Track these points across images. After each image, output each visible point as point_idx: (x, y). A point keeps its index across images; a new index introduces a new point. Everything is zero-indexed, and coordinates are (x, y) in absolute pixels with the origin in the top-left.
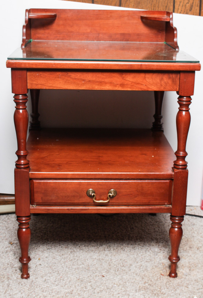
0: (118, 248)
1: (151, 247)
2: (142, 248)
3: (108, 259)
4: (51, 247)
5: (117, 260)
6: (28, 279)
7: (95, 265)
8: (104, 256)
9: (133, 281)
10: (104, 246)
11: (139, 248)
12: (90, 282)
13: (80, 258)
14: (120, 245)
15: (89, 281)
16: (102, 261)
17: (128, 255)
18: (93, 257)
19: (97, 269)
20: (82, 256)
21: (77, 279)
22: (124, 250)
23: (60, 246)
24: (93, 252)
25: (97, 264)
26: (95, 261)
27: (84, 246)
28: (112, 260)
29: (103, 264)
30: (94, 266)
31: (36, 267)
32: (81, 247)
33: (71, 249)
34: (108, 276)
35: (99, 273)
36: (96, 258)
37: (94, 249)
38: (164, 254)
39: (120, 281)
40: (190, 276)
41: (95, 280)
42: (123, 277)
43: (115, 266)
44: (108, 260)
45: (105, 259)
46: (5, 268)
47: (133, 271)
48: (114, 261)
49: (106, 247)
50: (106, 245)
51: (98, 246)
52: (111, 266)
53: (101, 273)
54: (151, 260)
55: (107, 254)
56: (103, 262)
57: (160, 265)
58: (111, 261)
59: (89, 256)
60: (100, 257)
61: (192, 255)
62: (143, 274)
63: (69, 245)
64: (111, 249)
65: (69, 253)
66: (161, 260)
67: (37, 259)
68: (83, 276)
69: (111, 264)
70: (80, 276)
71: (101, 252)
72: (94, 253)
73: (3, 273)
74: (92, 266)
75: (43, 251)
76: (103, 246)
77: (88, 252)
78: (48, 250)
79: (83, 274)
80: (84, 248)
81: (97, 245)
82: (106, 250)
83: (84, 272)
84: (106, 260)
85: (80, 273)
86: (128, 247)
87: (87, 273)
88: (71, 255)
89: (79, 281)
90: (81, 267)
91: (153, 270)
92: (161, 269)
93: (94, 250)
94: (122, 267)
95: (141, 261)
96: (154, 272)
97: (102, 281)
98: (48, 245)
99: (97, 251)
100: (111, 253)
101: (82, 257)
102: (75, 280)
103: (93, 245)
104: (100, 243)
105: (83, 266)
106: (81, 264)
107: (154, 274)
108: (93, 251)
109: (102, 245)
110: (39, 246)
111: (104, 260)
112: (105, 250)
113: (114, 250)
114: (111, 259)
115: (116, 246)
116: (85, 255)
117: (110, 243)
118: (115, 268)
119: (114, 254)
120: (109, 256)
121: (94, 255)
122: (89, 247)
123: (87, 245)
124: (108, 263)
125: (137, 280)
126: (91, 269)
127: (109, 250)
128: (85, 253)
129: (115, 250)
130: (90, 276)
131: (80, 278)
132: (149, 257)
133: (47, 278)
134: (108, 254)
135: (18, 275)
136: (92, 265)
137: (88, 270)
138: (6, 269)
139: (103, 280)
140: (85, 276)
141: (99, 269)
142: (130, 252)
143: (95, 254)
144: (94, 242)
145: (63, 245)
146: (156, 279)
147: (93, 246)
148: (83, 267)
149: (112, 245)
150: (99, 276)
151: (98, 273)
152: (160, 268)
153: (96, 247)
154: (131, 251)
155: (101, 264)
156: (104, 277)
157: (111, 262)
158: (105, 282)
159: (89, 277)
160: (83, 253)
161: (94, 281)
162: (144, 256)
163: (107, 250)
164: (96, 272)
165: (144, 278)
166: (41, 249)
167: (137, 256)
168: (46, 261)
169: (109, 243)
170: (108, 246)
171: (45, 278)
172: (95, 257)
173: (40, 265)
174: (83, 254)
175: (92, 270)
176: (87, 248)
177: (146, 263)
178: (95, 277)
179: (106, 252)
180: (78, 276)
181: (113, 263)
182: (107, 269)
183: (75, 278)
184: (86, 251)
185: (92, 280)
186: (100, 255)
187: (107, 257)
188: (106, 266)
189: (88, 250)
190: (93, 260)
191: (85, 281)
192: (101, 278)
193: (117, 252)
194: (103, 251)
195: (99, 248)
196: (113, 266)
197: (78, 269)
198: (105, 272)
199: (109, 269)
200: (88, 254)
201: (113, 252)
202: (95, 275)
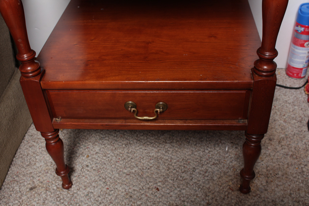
1: (222, 138)
2: (210, 140)
4: (104, 136)
5: (178, 161)
6: (70, 189)
7: (151, 167)
8: (164, 153)
9: (193, 200)
11: (208, 140)
13: (135, 154)
15: (140, 198)
16: (160, 161)
17: (192, 150)
18: (150, 154)
20: (138, 151)
22: (189, 142)
23: (115, 133)
24: (152, 145)
26: (152, 161)
27: (142, 134)
29: (161, 168)
30: (149, 170)
31: (81, 170)
32: (139, 136)
33: (127, 139)
34: (163, 189)
35: (154, 184)
38: (237, 150)
39: (177, 200)
40: (266, 192)
41: (146, 195)
42: (182, 191)
43: (174, 171)
44: (167, 160)
46: (46, 171)
47: (196, 181)
48: (175, 161)
51: (159, 135)
52: (169, 171)
53: (156, 183)
54: (219, 162)
56: (162, 163)
57: (230, 170)
58: (171, 161)
59: (146, 151)
60: (159, 155)
61: (271, 154)
62: (208, 186)
63: (125, 133)
64: (173, 140)
65: (124, 146)
66: (231, 162)
67: (85, 156)
68: (134, 188)
69: (170, 167)
71: (161, 146)
73: (43, 178)
74: (147, 170)
75: (95, 143)
77: (146, 145)
78: (100, 141)
79: (134, 184)
80: (142, 137)
83: (135, 181)
85: (131, 183)
86: (194, 138)
87: (140, 183)
88: (125, 149)
89: (128, 196)
91: (220, 180)
92: (230, 178)
93: (153, 141)
94: (183, 173)
95: (208, 163)
96: (222, 184)
97: (156, 198)
98: (102, 133)
99: (156, 143)
101: (137, 154)
102: (123, 194)
105: (137, 169)
106: (134, 167)
107: (221, 188)
110: (92, 134)
112: (167, 141)
114: (171, 158)
116: (141, 150)
118: (174, 174)
119: (176, 149)
121: (152, 150)
124: (166, 164)
125: (199, 197)
126: (145, 176)
127: (171, 142)
129: (178, 143)
130: (142, 188)
131: (130, 191)
132: (218, 155)
133: (90, 191)
135: (59, 183)
136: (148, 168)
137: (142, 176)
139: (156, 196)
140: (136, 188)
141: (154, 176)
142: (196, 146)
145: (118, 133)
146: (222, 196)
148: (136, 171)
150: (152, 189)
151: (152, 183)
152: (230, 176)
154: (197, 145)
155: (158, 167)
157: (170, 163)
158: (158, 200)
159: (140, 191)
160: (140, 147)
161: (146, 198)
162: (212, 153)
164: (150, 182)
165: (208, 194)
166: (93, 139)
167: (204, 153)
168: (95, 160)
171: (88, 189)
172: (152, 154)
173: (87, 166)
175: (147, 177)
177: (213, 167)
178: (148, 190)
179: (168, 146)
180: (128, 188)
181: (173, 164)
182: (164, 176)
183: (124, 191)
184: (144, 142)
185: (143, 196)
186: (160, 151)
187: (167, 154)
188: (163, 171)
189: (146, 141)
190: (149, 160)
191: (135, 197)
192: (155, 193)
193: (180, 146)
194: (164, 143)
195: (160, 138)
196: (172, 171)
197: (129, 176)
198: (161, 182)
199: (166, 176)
200: (146, 148)
201: (175, 146)
202: (148, 186)
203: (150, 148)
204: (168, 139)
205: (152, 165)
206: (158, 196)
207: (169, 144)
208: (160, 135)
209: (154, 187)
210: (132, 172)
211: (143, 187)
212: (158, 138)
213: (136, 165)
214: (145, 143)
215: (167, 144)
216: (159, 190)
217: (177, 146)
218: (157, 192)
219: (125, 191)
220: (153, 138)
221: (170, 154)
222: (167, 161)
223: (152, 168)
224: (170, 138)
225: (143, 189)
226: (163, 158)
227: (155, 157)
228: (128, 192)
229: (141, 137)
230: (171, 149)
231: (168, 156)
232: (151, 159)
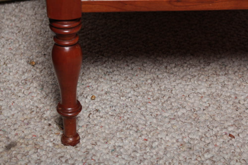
0: (242, 70)
3: (229, 94)
4: (111, 70)
6: (78, 145)
7: (207, 107)
8: (220, 88)
10: (213, 65)
12: (208, 151)
13: (173, 92)
14: (244, 61)
15: (206, 149)
16: (218, 99)
18: (198, 91)
19: (214, 119)
20: (177, 87)
21: (179, 144)
23: (128, 66)
24: (195, 78)
25: (211, 105)
26: (205, 100)
27: (174, 65)
28: (239, 98)
29: (224, 108)
30: (205, 112)
31: (89, 117)
32: (168, 67)
33: (150, 72)
34: (240, 135)
35: (222, 129)
36: (204, 93)
37: (195, 72)
41: (216, 145)
44: (230, 97)
45: (224, 93)
46: (26, 121)
48: (243, 97)
49: (218, 67)
50: (216, 62)
51: (202, 66)
52: (239, 111)
53: (225, 128)
55: (224, 82)
56: (222, 101)
58: (236, 98)
59: (189, 87)
60: (213, 90)
63: (145, 65)
64: (228, 71)
65: (149, 81)
67: (89, 98)
68: (190, 136)
69: (239, 106)
70: (183, 138)
71: (211, 79)
72: (198, 80)
73: (23, 132)
74: (201, 112)
75: (97, 79)
76: (211, 64)
78: (107, 77)
79: (189, 131)
80: (176, 70)
81: (199, 62)
82: (220, 74)
83: (189, 126)
84: (226, 97)
85: (182, 130)
87: (197, 129)
88: (153, 85)
89: (184, 148)
90: (179, 114)
93: (196, 74)
97: (233, 148)
98: (104, 65)
99: (202, 76)
100: (232, 79)
101: (177, 92)
102: (176, 145)
103: (191, 63)
104: (204, 59)
105: (184, 111)
106: (179, 108)
108: (195, 76)
109: (209, 64)
110: (89, 68)
111: (222, 96)
112: (218, 73)
113: (234, 74)
114: (235, 94)
115: (236, 64)
117: (223, 58)
119: (238, 82)
120: (230, 87)
121: (199, 85)
122: (185, 68)
123: (179, 63)
124: (231, 103)
126: (202, 119)
127: (226, 74)
128: (180, 81)
129: (237, 74)
130: (203, 136)
131: (185, 140)
133: (117, 144)
134: (226, 83)
135: (55, 137)
136: (202, 109)
137: (196, 120)
138: (28, 123)
139: (233, 145)
140: (194, 137)
141: (218, 119)
143: (200, 83)
144: (191, 57)
145: (133, 65)
147: (192, 65)
148: (183, 114)
149: (227, 62)
150: (222, 136)
151: (218, 129)
153: (199, 68)
155: (219, 107)
156: (233, 139)
157: (237, 101)
158: (238, 150)
159: (203, 139)
160: (177, 82)
161: (217, 149)
163: (222, 75)
164: (213, 127)
166: (92, 75)
168: (108, 103)
169: (221, 58)
170: (220, 65)
171: (112, 143)
172: (202, 90)
173: (97, 110)
174: (178, 84)
175: (206, 121)
176: (182, 70)
178: (215, 138)
179: (222, 78)
180: (181, 137)
181: (242, 102)
182: (233, 118)
183: (175, 141)
184: (181, 76)
185: (211, 147)
186: (212, 86)
187: (227, 89)
188: (229, 111)
189: (184, 74)
190: (200, 98)
191: (197, 148)
192: (228, 141)
193: (242, 78)
194: (215, 76)
195: (206, 69)
196: (244, 111)
197: (175, 120)
198: (232, 126)
199: (238, 118)
200: (188, 84)
201: (235, 78)
202: (214, 133)
203: (194, 83)
204: (220, 70)
205: (208, 105)
206: (235, 145)
207: (224, 77)
208: (204, 66)
209: (224, 134)
210: (178, 116)
211: (205, 135)
212: (202, 70)
213: (181, 105)
214: (183, 77)
215: (220, 77)
216: (234, 137)
217: (237, 78)
218: (231, 139)
219: (177, 141)
220: (193, 70)
221: (231, 89)
222: (231, 99)
223: (210, 109)
224: (221, 68)
225: (206, 137)
226: (221, 95)
227: (207, 93)
228: (182, 143)
229: (173, 69)
230: (229, 83)
231: (229, 92)
232: (202, 97)
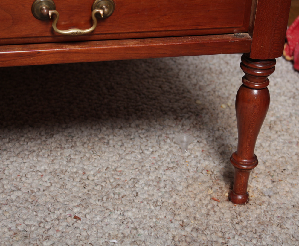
0: (92, 140)
1: (168, 132)
2: (147, 136)
3: (75, 170)
5: (98, 172)
7: (48, 187)
8: (65, 163)
9: (152, 224)
10: (57, 137)
11: (142, 136)
12: (48, 238)
13: (6, 172)
14: (95, 130)
15: (45, 236)
16: (62, 176)
17: (119, 154)
18: (38, 168)
19: (56, 200)
20: (10, 166)
21: (12, 233)
22: (108, 143)
24: (34, 154)
25: (53, 184)
26: (46, 178)
27: (8, 140)
28: (88, 173)
29: (69, 186)
30: (45, 192)
34: (88, 216)
35: (65, 211)
36: (45, 170)
37: (34, 146)
38: (202, 145)
39: (121, 228)
40: (278, 196)
41: (58, 230)
42: (126, 214)
43: (98, 188)
44: (76, 173)
45: (69, 169)
47: (146, 196)
48: (92, 172)
49: (63, 139)
50: (61, 134)
51: (44, 139)
52: (88, 188)
53: (69, 209)
54: (177, 164)
55: (70, 156)
56: (67, 179)
57: (201, 174)
58: (84, 173)
59: (26, 165)
60: (57, 167)
61: (264, 144)
62: (171, 201)
64: (75, 143)
66: (199, 162)
68: (26, 223)
69: (87, 182)
70: (17, 225)
71: (54, 153)
72: (38, 156)
74: (41, 193)
76: (54, 136)
77: (21, 155)
79: (25, 217)
80: (10, 145)
81: (40, 134)
82: (66, 146)
83: (24, 211)
84: (72, 173)
85: (16, 216)
86: (114, 136)
87: (35, 213)
89: (18, 237)
90: (13, 197)
91: (190, 189)
92: (207, 185)
93: (35, 149)
94: (115, 187)
95: (156, 169)
96: (196, 195)
97: (78, 231)
99: (43, 151)
100: (80, 152)
101: (11, 171)
102: (7, 235)
103: (30, 135)
104: (46, 130)
105: (19, 194)
106: (13, 191)
107: (196, 200)
108: (34, 151)
109: (52, 136)
111: (67, 173)
112: (63, 146)
113: (83, 145)
114: (83, 169)
115: (85, 133)
116: (15, 164)
117: (70, 127)
118: (99, 191)
119: (87, 155)
120: (77, 162)
121: (39, 161)
122: (22, 143)
123: (14, 137)
124: (78, 180)
125: (161, 219)
126: (41, 201)
127: (72, 146)
128: (15, 159)
129: (86, 146)
130: (43, 220)
131: (19, 228)
132: (170, 156)
134: (72, 157)
136: (42, 189)
137: (34, 203)
139: (78, 228)
140: (31, 223)
141: (61, 200)
142: (123, 148)
143: (40, 159)
144: (30, 129)
146: (204, 211)
147: (30, 139)
148: (18, 197)
149: (75, 133)
150: (65, 219)
151: (61, 211)
152: (204, 182)
153: (39, 141)
154: (126, 145)
155: (63, 186)
156: (79, 222)
157: (85, 177)
158: (84, 234)
159: (42, 225)
160: (11, 160)
161: (58, 234)
162: (157, 154)
163: (68, 148)
164: (55, 209)
165: (177, 213)
167: (142, 154)
169: (67, 127)
170: (66, 136)
172: (43, 168)
174: (12, 162)
175: (46, 203)
176: (17, 145)
177: (168, 173)
178: (57, 222)
179: (68, 152)
180: (14, 225)
181: (91, 178)
182: (80, 197)
183: (6, 230)
184: (17, 152)
185: (51, 232)
186: (55, 161)
187: (73, 164)
188: (75, 189)
189: (20, 149)
190: (40, 177)
191: (35, 236)
192: (73, 224)
193: (92, 150)
194: (59, 149)
195: (48, 142)
196: (94, 188)
197: (8, 205)
198: (78, 206)
199: (86, 197)
200: (24, 161)
201: (83, 150)
202: (55, 216)
203: (33, 159)
204: (65, 142)
205: (49, 184)
206: (81, 228)
207: (70, 150)
208: (46, 138)
209: (68, 216)
210: (12, 200)
211: (44, 219)
212: (43, 143)
213: (15, 187)
214: (19, 153)
215: (65, 150)
216: (80, 219)
217: (87, 150)
218: (76, 222)
219: (10, 230)
220: (32, 144)
221: (78, 164)
222: (77, 175)
223: (52, 189)
224: (67, 140)
225: (46, 221)
226: (66, 171)
227: (49, 171)
228: (16, 231)
229: (7, 145)
230: (77, 157)
231: (76, 167)
232: (42, 176)
